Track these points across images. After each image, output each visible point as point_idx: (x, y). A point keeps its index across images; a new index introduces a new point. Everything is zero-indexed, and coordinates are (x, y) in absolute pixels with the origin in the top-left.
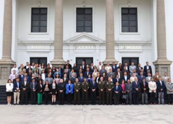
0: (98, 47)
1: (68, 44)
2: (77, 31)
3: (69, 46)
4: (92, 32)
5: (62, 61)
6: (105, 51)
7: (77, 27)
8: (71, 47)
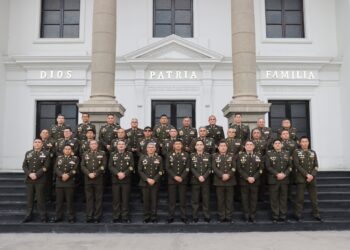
0: (207, 74)
1: (131, 67)
2: (154, 36)
3: (133, 70)
4: (192, 36)
5: (113, 103)
6: (232, 83)
7: (155, 24)
8: (140, 74)
